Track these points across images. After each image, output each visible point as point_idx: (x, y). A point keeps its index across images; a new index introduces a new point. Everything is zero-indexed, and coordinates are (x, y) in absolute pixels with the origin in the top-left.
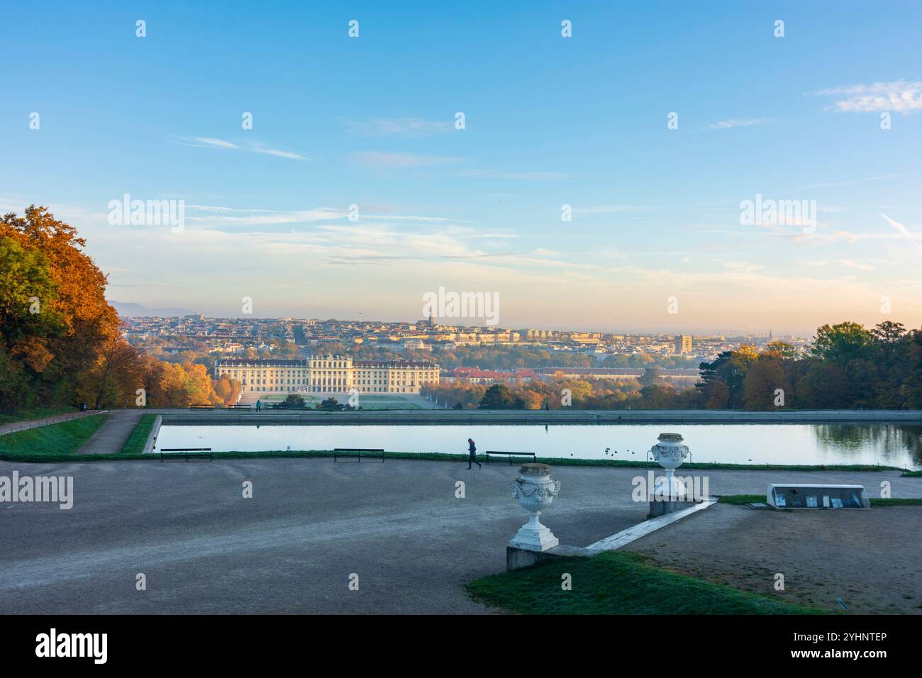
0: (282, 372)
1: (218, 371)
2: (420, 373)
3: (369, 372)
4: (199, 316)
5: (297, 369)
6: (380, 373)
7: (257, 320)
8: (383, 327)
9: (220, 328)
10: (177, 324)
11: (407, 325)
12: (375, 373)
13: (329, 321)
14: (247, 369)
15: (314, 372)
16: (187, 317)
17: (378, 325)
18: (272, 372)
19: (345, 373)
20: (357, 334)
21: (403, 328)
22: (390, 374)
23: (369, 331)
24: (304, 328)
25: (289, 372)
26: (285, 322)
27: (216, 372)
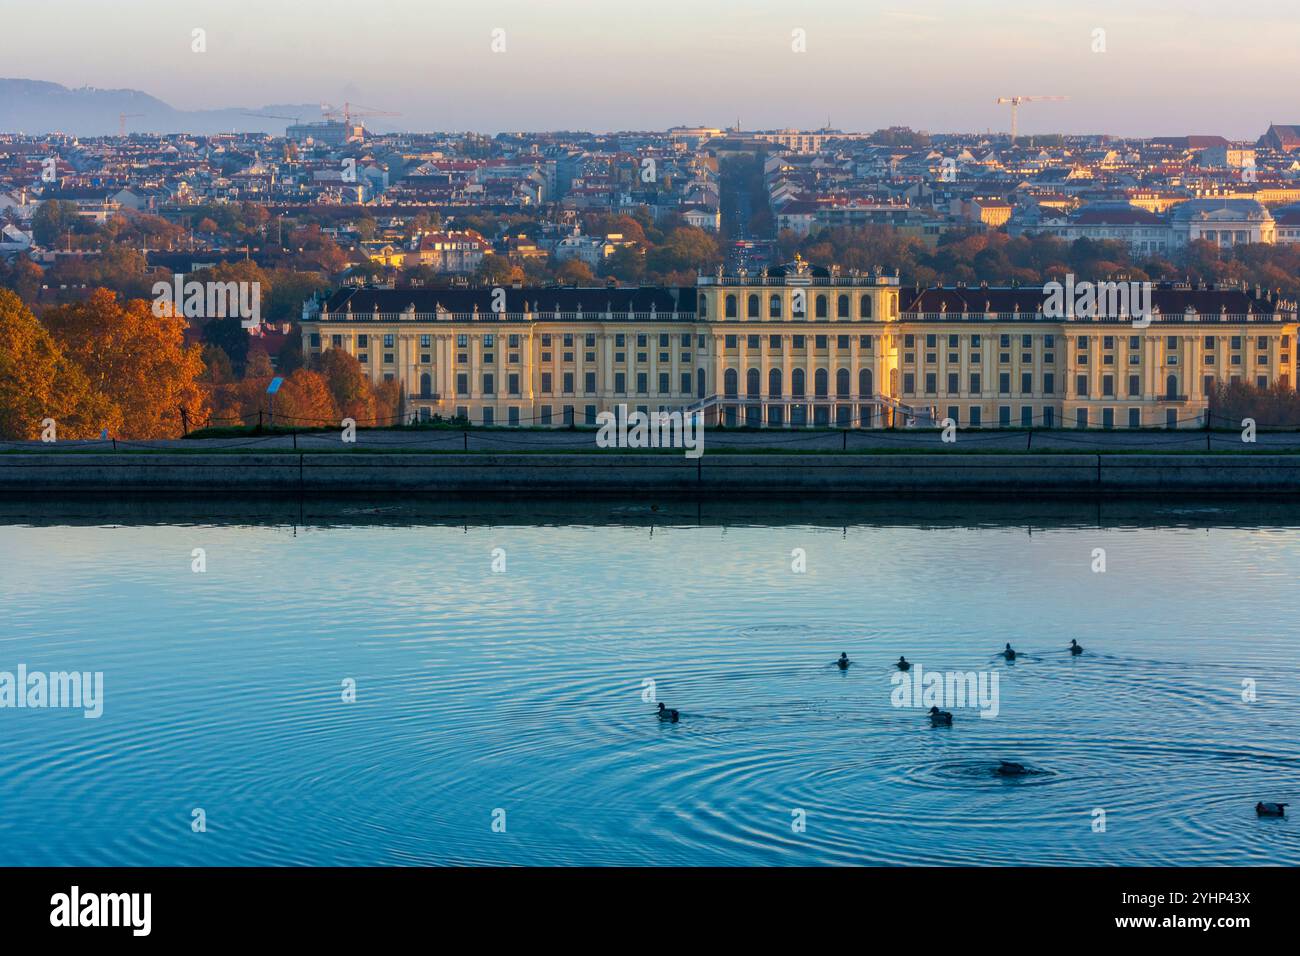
0: (590, 341)
1: (316, 340)
2: (1210, 342)
3: (975, 340)
4: (346, 128)
5: (652, 330)
6: (1027, 341)
7: (578, 136)
8: (1112, 155)
9: (419, 171)
10: (247, 160)
11: (1218, 145)
12: (1005, 341)
13: (879, 137)
14: (437, 331)
15: (731, 342)
16: (298, 132)
17: (1086, 149)
18: (546, 341)
19: (866, 342)
20: (992, 188)
21: (1197, 158)
22: (1071, 346)
23: (1049, 175)
24: (769, 167)
25: (620, 340)
26: (692, 142)
27: (306, 344)
